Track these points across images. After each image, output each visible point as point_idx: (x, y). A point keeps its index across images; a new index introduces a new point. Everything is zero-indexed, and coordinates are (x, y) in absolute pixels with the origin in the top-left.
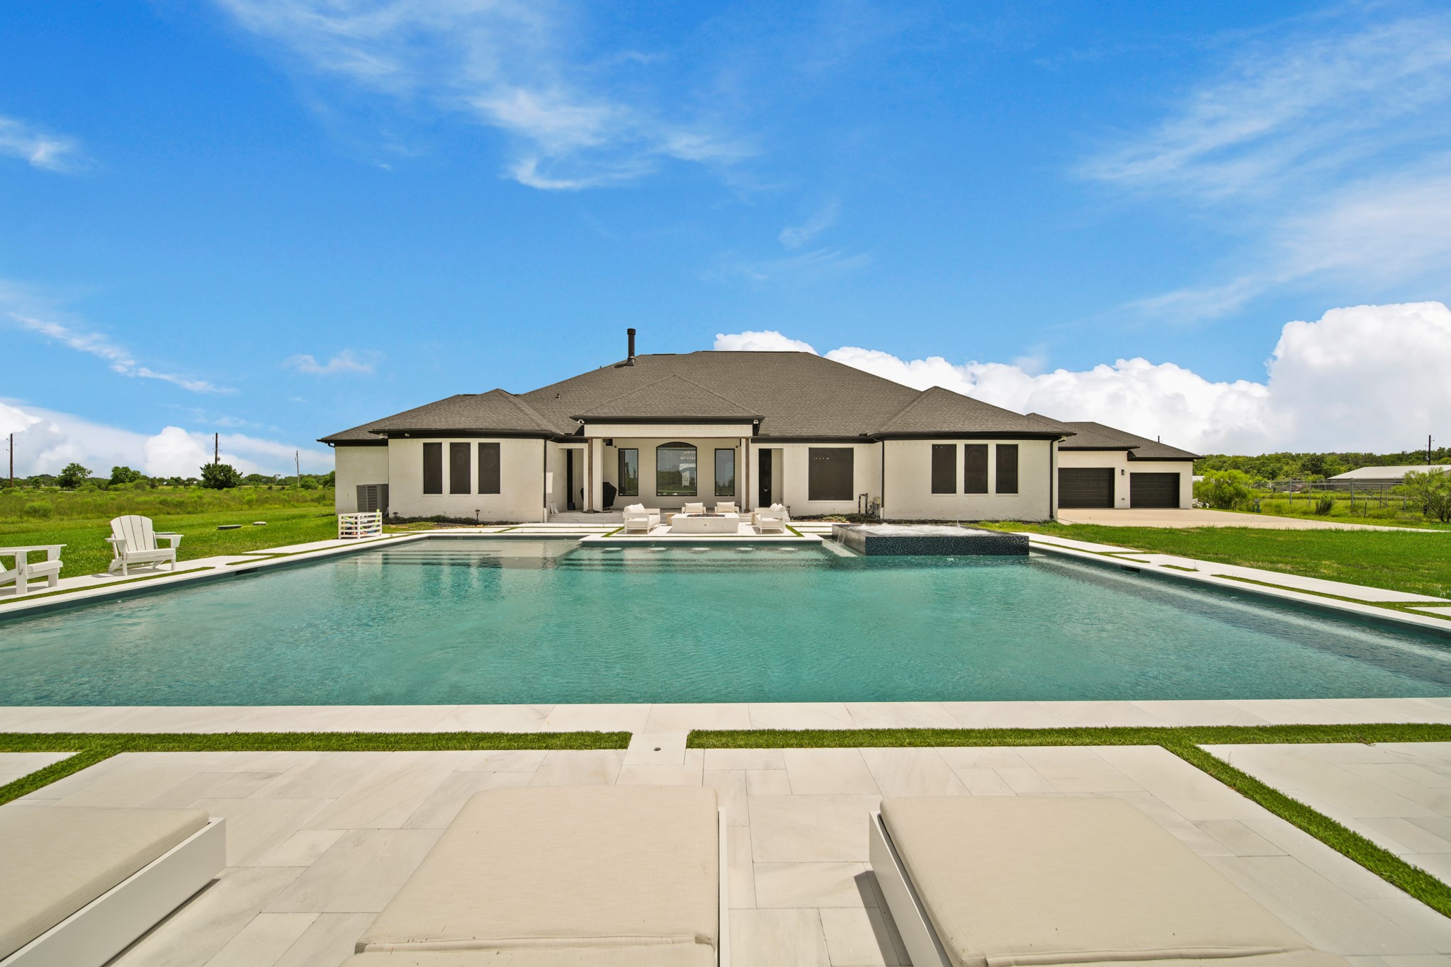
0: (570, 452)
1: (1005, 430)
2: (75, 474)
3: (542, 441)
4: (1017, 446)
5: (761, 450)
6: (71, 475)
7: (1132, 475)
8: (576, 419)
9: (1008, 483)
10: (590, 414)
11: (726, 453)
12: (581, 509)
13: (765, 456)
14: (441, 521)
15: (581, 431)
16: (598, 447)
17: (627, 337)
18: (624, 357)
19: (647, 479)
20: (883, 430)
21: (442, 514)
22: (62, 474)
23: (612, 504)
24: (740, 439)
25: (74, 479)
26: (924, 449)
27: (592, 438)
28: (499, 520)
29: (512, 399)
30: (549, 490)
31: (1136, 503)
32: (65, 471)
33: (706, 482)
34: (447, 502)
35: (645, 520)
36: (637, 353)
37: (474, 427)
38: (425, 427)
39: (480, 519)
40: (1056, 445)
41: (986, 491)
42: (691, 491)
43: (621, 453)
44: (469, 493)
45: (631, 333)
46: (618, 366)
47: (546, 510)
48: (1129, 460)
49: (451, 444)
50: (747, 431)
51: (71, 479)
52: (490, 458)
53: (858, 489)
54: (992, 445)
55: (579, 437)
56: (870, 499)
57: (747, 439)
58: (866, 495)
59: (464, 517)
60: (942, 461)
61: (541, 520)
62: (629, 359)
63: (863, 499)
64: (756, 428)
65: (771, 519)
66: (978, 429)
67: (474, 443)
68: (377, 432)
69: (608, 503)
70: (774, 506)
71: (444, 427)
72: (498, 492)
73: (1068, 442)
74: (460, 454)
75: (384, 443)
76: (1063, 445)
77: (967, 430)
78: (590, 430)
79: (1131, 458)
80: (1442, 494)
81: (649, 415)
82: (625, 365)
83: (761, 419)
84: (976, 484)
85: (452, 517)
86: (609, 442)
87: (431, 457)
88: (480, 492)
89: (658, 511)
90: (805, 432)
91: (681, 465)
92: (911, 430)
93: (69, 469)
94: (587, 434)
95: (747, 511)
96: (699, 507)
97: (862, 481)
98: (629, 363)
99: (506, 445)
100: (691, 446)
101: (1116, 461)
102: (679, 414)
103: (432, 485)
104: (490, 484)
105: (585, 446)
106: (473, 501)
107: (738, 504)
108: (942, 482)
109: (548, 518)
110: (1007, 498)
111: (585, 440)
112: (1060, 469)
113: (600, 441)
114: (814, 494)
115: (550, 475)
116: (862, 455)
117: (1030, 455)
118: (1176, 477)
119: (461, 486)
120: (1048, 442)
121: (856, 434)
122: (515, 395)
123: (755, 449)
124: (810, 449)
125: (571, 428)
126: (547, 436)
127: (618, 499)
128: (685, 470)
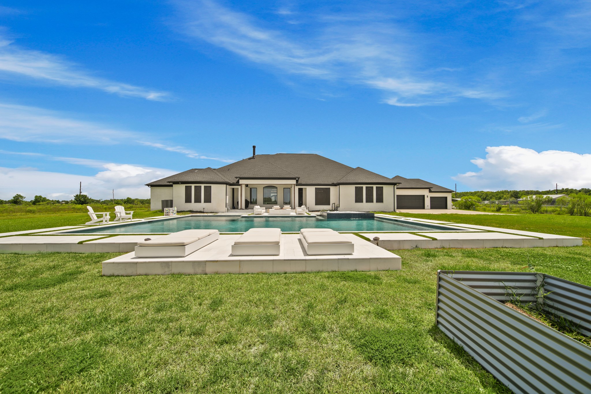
0: (233, 189)
1: (378, 182)
2: (18, 199)
3: (225, 185)
4: (383, 187)
5: (299, 188)
6: (17, 199)
7: (431, 197)
8: (237, 178)
9: (380, 199)
10: (241, 176)
11: (287, 190)
12: (238, 209)
13: (301, 190)
14: (191, 212)
15: (238, 182)
16: (244, 187)
17: (252, 149)
18: (252, 155)
19: (260, 198)
20: (339, 182)
21: (192, 210)
22: (13, 199)
23: (248, 207)
24: (292, 184)
25: (18, 200)
26: (352, 188)
27: (242, 184)
28: (211, 212)
29: (214, 171)
30: (227, 202)
31: (432, 207)
32: (14, 198)
33: (280, 199)
34: (193, 206)
35: (261, 210)
36: (256, 154)
37: (203, 180)
38: (186, 180)
39: (204, 212)
40: (396, 187)
41: (373, 202)
42: (275, 203)
43: (251, 189)
44: (201, 202)
45: (254, 147)
46: (250, 159)
47: (226, 209)
48: (429, 192)
49: (195, 186)
50: (294, 182)
51: (17, 201)
52: (208, 191)
53: (332, 202)
54: (375, 187)
55: (237, 184)
56: (336, 205)
57: (294, 185)
58: (334, 204)
59: (199, 210)
60: (359, 192)
61: (225, 211)
62: (253, 156)
63: (333, 205)
64: (297, 181)
65: (301, 210)
66: (370, 181)
67: (203, 186)
68: (170, 182)
69: (247, 207)
70: (303, 206)
71: (193, 181)
72: (210, 202)
73: (400, 186)
74: (198, 189)
75: (171, 186)
76: (398, 187)
77: (366, 182)
78: (241, 182)
79: (430, 191)
80: (533, 204)
81: (261, 177)
82: (252, 158)
83: (299, 178)
84: (369, 200)
85: (195, 211)
86: (247, 186)
87: (188, 191)
88: (205, 202)
89: (265, 208)
90: (314, 183)
91: (271, 194)
92: (348, 182)
93: (16, 197)
94: (240, 183)
95: (294, 209)
96: (278, 207)
97: (333, 199)
98: (253, 158)
99: (213, 186)
100: (276, 187)
101: (425, 192)
102: (271, 176)
103: (188, 200)
104: (208, 200)
105: (239, 187)
106: (202, 205)
107: (291, 206)
108: (358, 199)
109: (227, 211)
110: (379, 204)
111: (240, 185)
112: (397, 195)
113: (244, 185)
114: (317, 204)
115: (227, 197)
116: (333, 190)
117: (387, 191)
118: (446, 198)
119: (198, 200)
120: (393, 186)
121: (331, 183)
122: (214, 169)
123: (297, 188)
124: (316, 188)
125: (235, 181)
126: (227, 184)
127: (250, 205)
128: (273, 196)
